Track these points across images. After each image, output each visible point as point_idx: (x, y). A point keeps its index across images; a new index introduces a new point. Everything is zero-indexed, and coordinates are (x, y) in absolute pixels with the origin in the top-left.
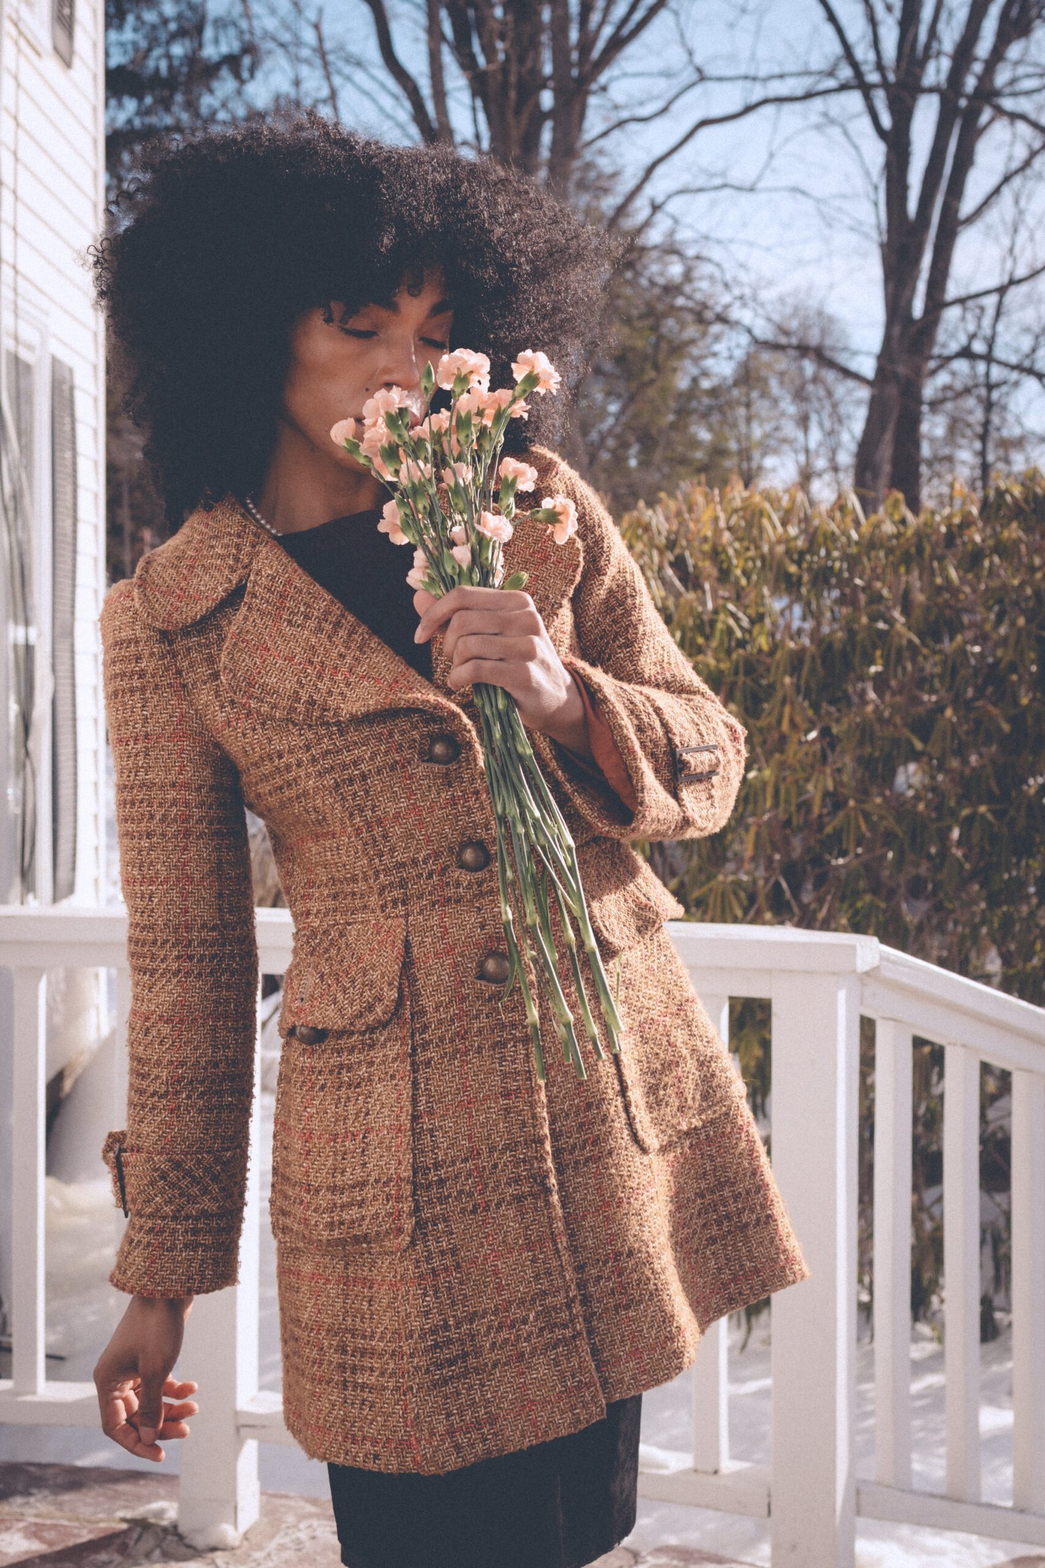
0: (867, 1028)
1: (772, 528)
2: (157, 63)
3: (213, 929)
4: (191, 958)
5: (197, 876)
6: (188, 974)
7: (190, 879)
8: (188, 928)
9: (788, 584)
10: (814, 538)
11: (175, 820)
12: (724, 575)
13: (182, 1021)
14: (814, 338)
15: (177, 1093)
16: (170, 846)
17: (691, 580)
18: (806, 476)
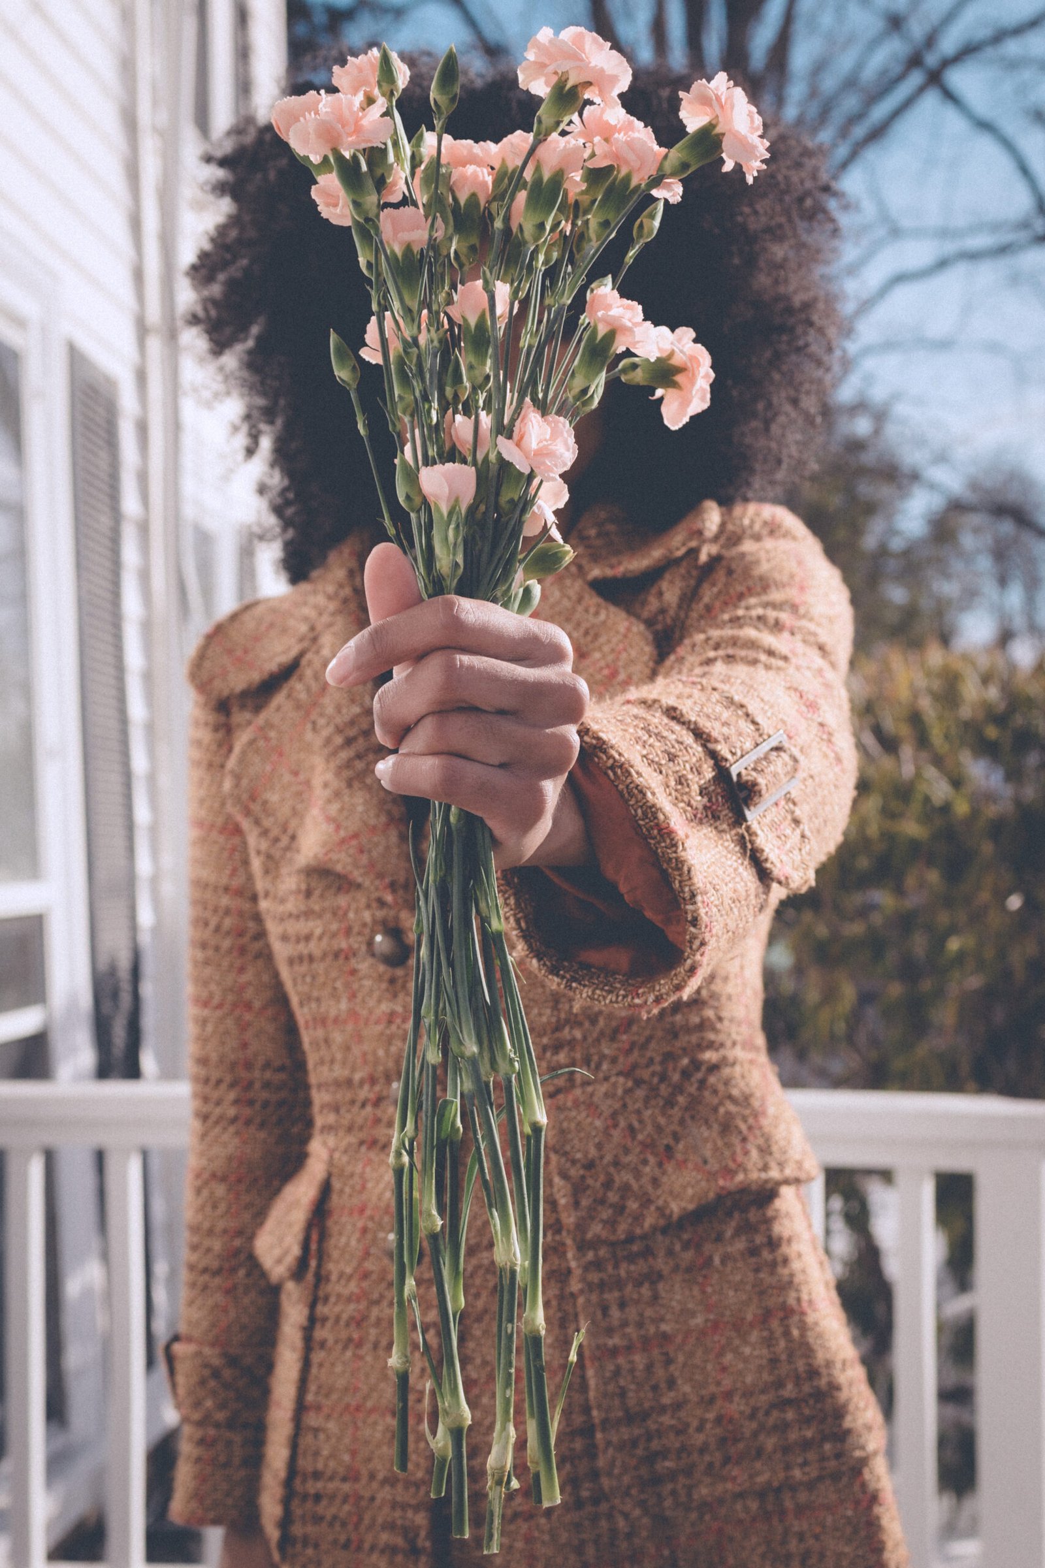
1: (971, 691)
3: (282, 1069)
4: (251, 1103)
5: (257, 1004)
6: (248, 1123)
7: (248, 1006)
8: (248, 1066)
9: (987, 749)
11: (228, 933)
12: (922, 740)
13: (239, 1181)
15: (233, 1270)
16: (225, 963)
17: (889, 744)
18: (1005, 637)
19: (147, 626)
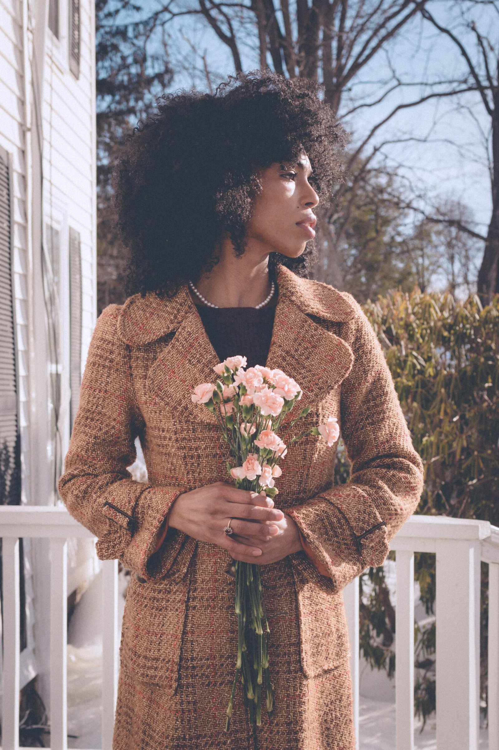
0: (484, 568)
1: (435, 313)
2: (123, 77)
9: (444, 342)
10: (456, 317)
12: (411, 338)
14: (456, 216)
17: (394, 340)
18: (453, 286)
19: (25, 277)
